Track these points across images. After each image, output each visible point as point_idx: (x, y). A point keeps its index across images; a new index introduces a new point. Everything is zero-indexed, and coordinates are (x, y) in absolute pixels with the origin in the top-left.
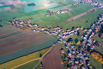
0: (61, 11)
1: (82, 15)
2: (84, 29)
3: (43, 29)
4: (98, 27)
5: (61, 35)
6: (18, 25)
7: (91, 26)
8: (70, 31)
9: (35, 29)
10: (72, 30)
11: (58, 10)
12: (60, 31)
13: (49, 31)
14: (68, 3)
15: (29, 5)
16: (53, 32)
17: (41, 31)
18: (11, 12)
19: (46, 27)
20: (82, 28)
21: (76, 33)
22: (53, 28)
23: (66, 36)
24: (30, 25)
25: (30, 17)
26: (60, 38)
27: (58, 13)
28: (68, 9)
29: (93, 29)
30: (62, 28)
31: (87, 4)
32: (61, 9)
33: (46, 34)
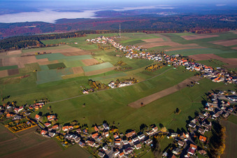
0: (118, 82)
1: (165, 92)
2: (171, 131)
3: (66, 130)
4: (204, 128)
5: (109, 148)
6: (8, 115)
7: (188, 122)
8: (134, 137)
9: (46, 129)
10: (140, 134)
11: (113, 79)
12: (107, 135)
13: (79, 136)
14: (137, 64)
15: (51, 67)
16: (89, 139)
17: (59, 134)
18: (6, 83)
19: (74, 123)
20: (164, 130)
21: (149, 142)
22: (93, 126)
23: (121, 152)
24: (38, 118)
25: (43, 96)
27: (112, 86)
28: (136, 78)
29: (192, 132)
30: (115, 128)
31: (178, 67)
32: (120, 78)
33: (70, 145)
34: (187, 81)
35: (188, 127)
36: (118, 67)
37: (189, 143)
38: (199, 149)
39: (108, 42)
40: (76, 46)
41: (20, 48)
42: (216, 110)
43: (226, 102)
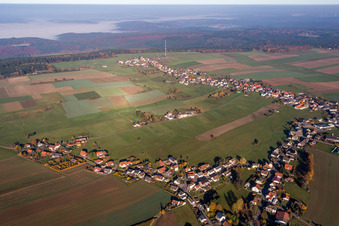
0: (176, 113)
1: (239, 122)
2: (251, 163)
3: (124, 166)
4: (289, 157)
5: (182, 182)
6: (44, 154)
7: (270, 153)
8: (209, 170)
9: (98, 166)
10: (214, 166)
11: (169, 109)
12: (177, 169)
13: (142, 171)
14: (197, 91)
15: (80, 97)
16: (155, 174)
17: (117, 171)
18: (23, 118)
19: (132, 159)
20: (244, 161)
21: (228, 174)
22: (157, 160)
23: (197, 184)
24: (83, 155)
25: (81, 131)
26: (180, 190)
27: (170, 117)
28: (199, 108)
29: (275, 162)
30: (184, 161)
31: (250, 93)
32: (178, 108)
33: (133, 181)
34: (263, 110)
35: (270, 157)
36: (172, 95)
37: (273, 172)
38: (285, 177)
39: (150, 65)
40: (106, 70)
41: (25, 73)
42: (301, 139)
43: (312, 130)
